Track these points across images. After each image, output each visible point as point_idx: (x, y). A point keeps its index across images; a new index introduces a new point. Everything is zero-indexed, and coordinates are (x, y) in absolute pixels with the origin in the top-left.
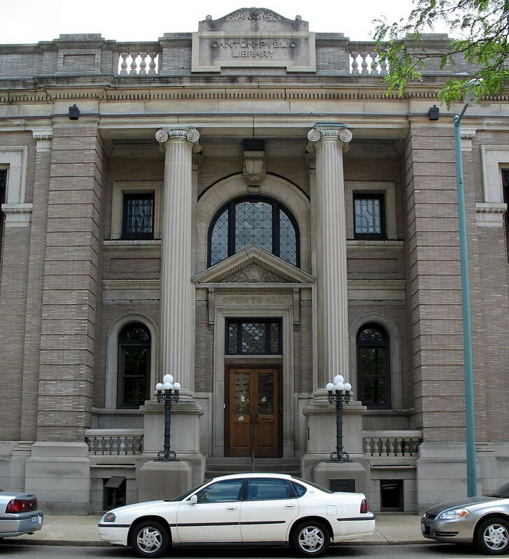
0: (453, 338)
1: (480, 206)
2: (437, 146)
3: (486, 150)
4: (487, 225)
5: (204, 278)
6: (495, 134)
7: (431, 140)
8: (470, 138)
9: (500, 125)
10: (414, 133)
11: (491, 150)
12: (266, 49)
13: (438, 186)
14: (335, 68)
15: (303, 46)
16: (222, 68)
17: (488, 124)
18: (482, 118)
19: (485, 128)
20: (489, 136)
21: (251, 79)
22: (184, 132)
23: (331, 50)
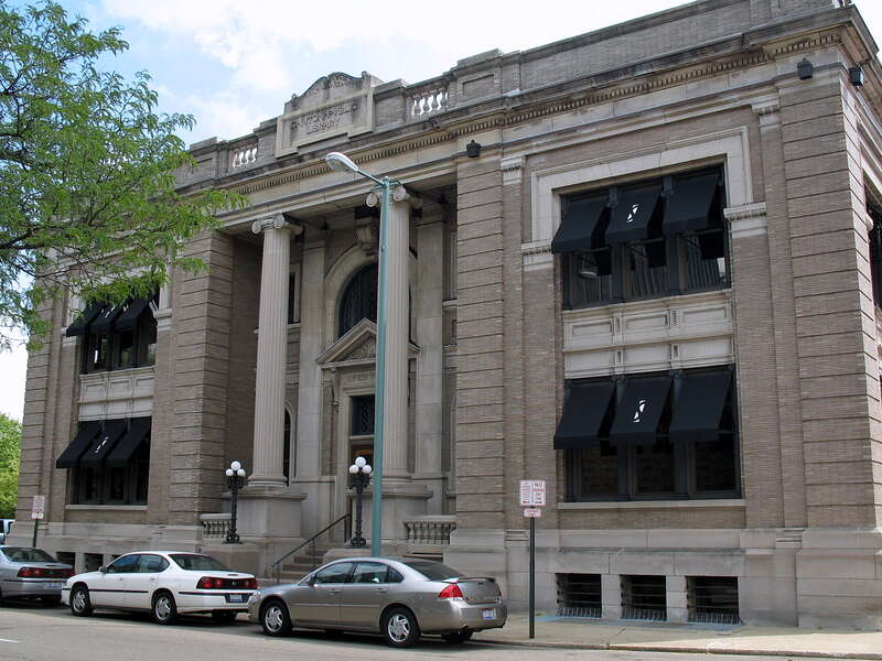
0: (489, 408)
1: (525, 247)
2: (482, 186)
3: (538, 177)
4: (536, 268)
5: (326, 359)
6: (548, 155)
7: (476, 180)
8: (517, 168)
9: (548, 144)
10: (459, 175)
11: (543, 175)
12: (333, 118)
13: (481, 233)
14: (392, 121)
15: (363, 105)
16: (299, 147)
17: (538, 146)
18: (528, 140)
19: (535, 151)
20: (543, 159)
21: (313, 155)
22: (271, 220)
23: (389, 101)
